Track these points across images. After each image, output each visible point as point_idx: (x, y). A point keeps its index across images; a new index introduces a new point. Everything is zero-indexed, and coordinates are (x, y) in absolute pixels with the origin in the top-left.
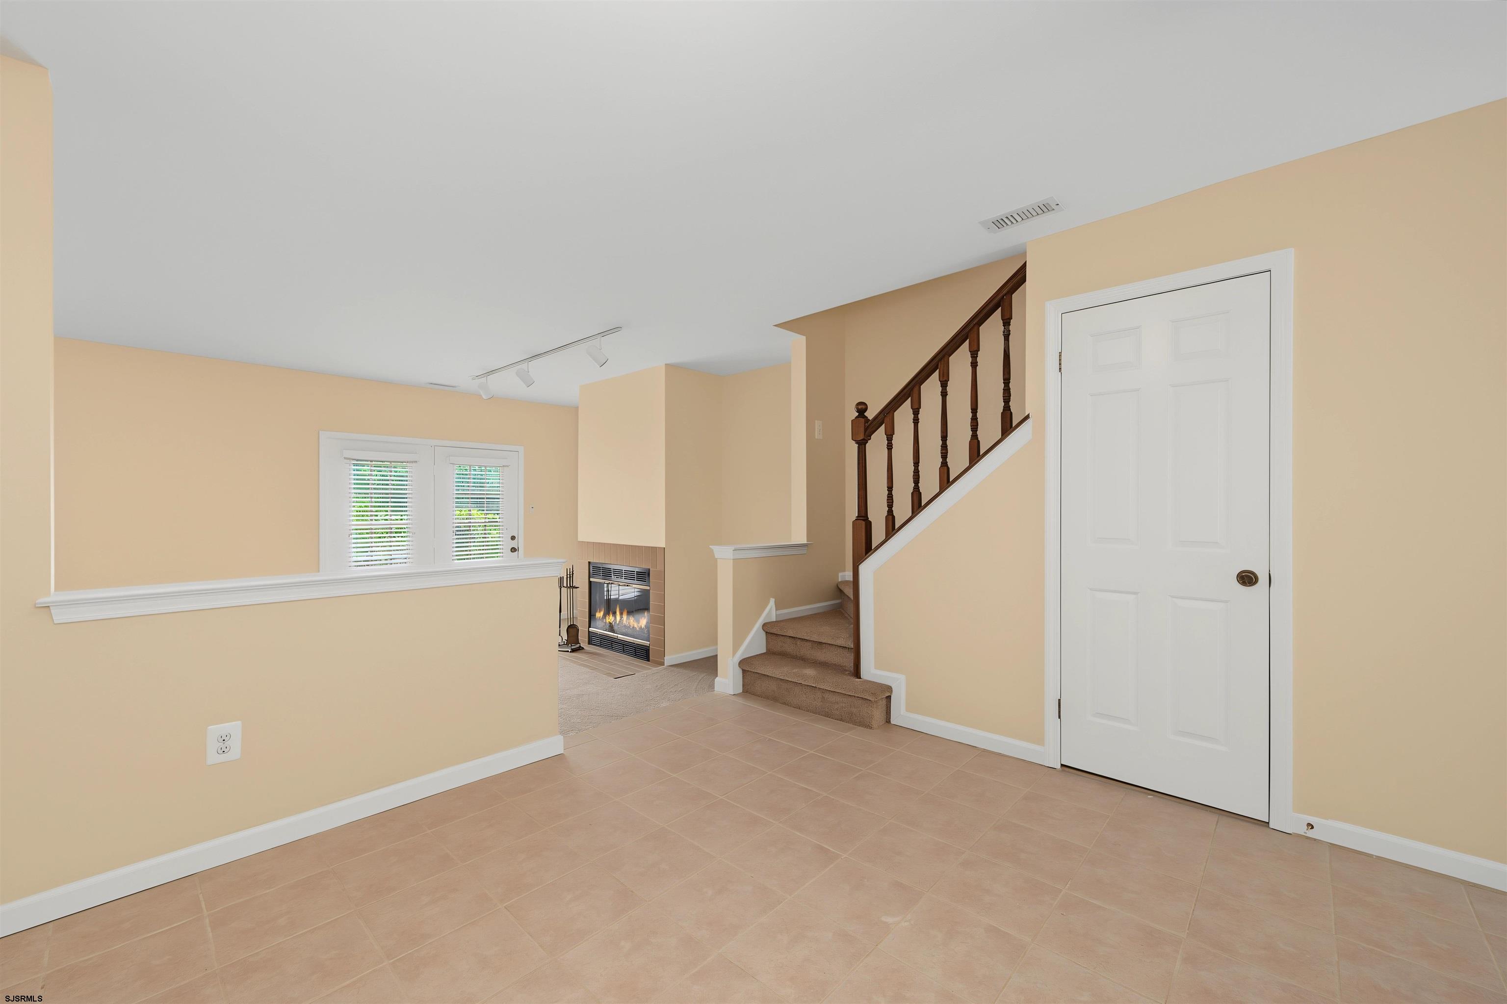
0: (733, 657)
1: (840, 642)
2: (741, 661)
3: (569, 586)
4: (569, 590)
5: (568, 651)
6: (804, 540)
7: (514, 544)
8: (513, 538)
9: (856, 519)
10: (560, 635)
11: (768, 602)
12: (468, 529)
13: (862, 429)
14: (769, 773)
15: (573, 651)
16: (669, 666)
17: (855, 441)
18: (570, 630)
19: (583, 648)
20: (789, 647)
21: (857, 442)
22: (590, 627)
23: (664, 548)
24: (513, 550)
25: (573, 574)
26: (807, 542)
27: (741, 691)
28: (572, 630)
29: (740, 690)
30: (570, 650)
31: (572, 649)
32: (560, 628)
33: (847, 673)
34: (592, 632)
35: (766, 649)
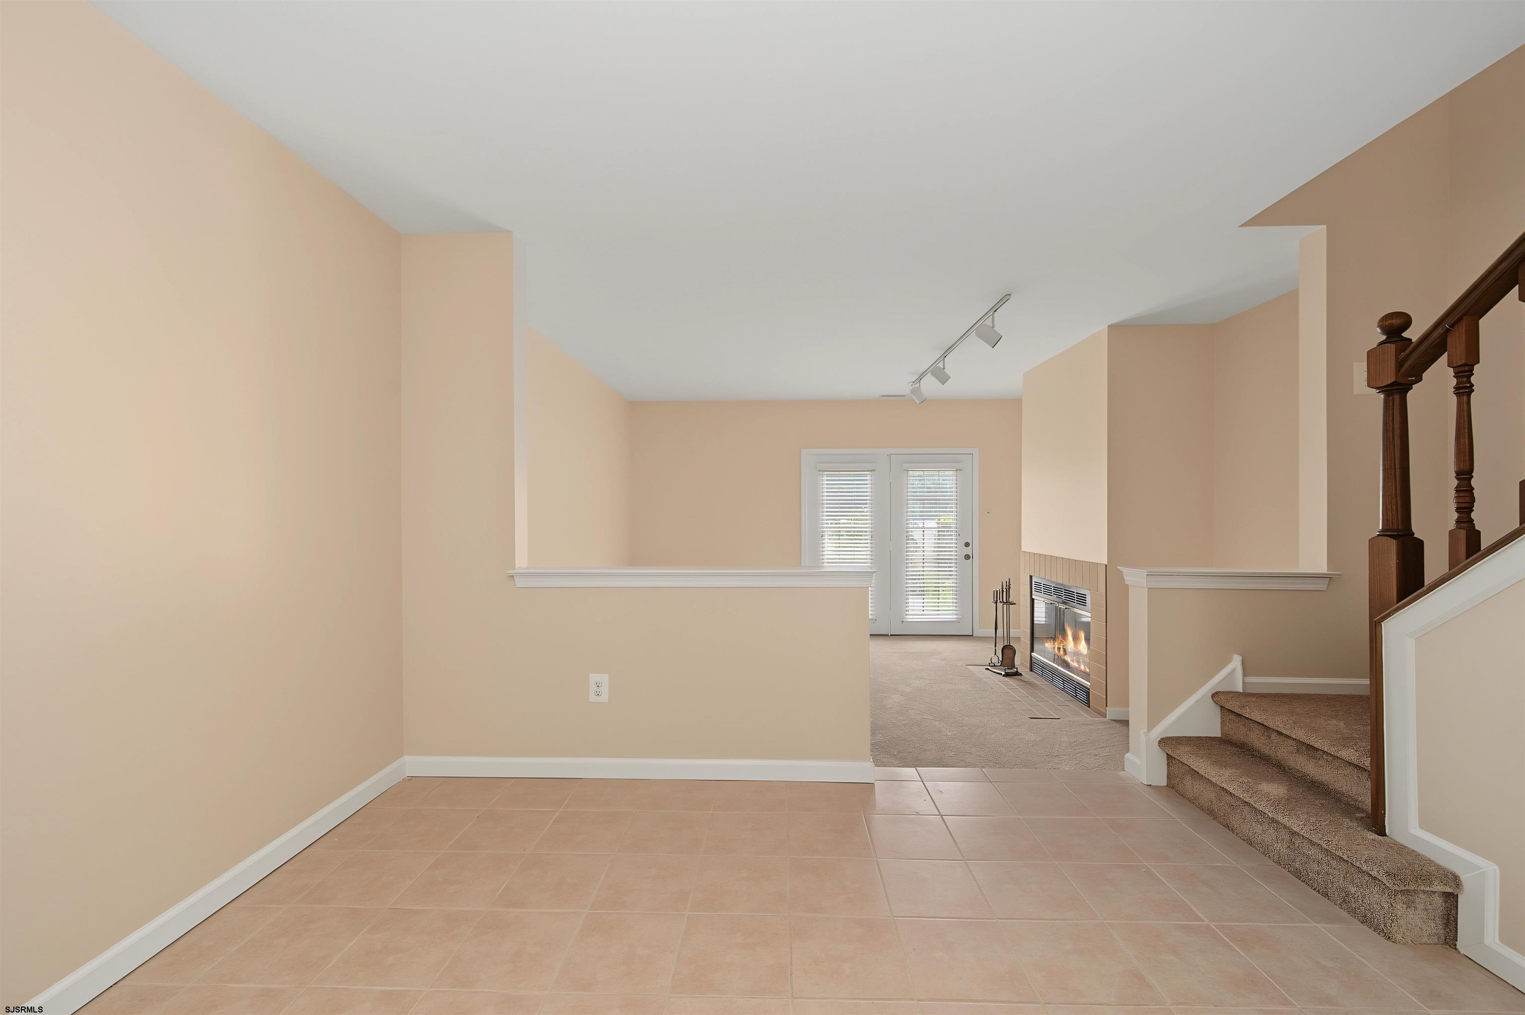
0: (1149, 731)
1: (1347, 754)
2: (1162, 739)
3: (1005, 601)
4: (1005, 606)
5: (1001, 674)
6: (1322, 567)
7: (968, 550)
8: (967, 545)
9: (1379, 535)
10: (995, 654)
11: (1228, 661)
12: (940, 533)
13: (1391, 364)
14: (1207, 922)
15: (1007, 675)
16: (1112, 720)
17: (1377, 388)
18: (1004, 651)
19: (1021, 675)
20: (1256, 739)
21: (1384, 389)
22: (1032, 650)
23: (1106, 565)
24: (967, 557)
25: (1010, 588)
26: (1329, 569)
27: (1166, 785)
28: (1008, 651)
29: (1162, 780)
30: (1003, 673)
31: (1006, 673)
32: (995, 646)
33: (1358, 815)
34: (1034, 658)
35: (1222, 733)
